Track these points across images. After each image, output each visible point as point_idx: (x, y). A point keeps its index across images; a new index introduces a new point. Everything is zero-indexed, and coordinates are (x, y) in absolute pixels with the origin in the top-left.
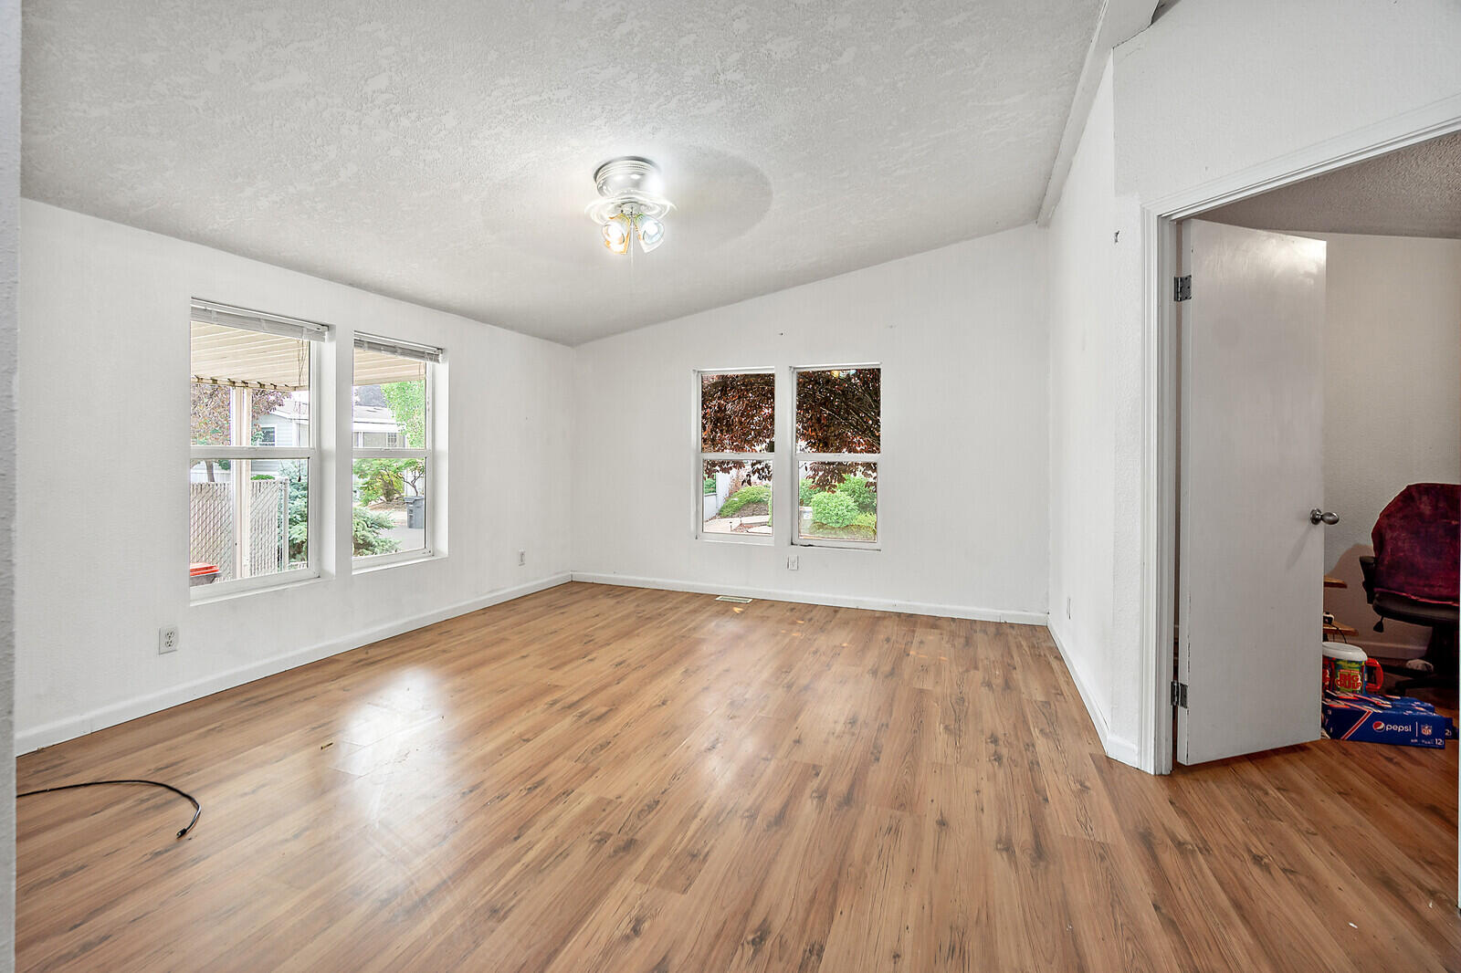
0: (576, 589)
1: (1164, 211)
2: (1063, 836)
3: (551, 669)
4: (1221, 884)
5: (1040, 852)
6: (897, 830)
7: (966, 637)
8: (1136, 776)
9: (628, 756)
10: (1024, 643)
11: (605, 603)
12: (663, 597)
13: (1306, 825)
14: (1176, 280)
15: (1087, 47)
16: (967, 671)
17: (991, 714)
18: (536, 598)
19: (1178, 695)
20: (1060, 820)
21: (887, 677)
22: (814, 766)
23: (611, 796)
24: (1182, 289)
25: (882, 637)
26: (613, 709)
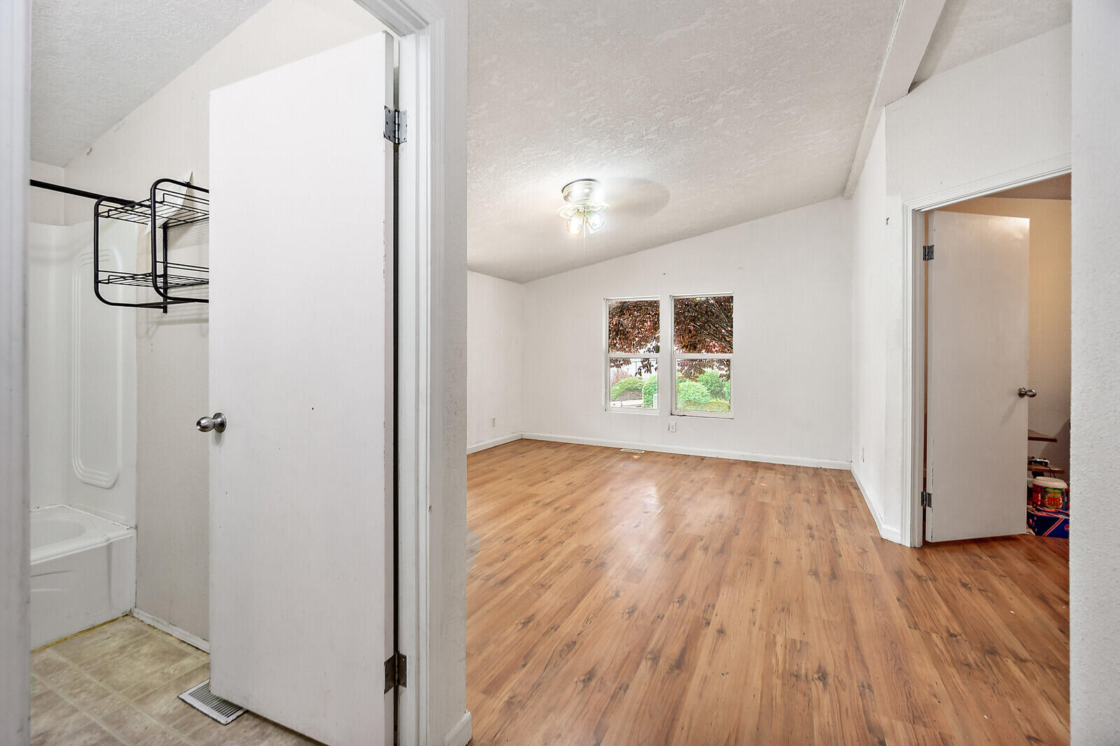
0: (525, 443)
1: (916, 207)
2: (848, 571)
3: (529, 486)
4: (939, 593)
5: (834, 576)
6: (751, 565)
7: (793, 476)
8: (899, 547)
9: (589, 528)
10: (833, 480)
11: (548, 452)
12: (584, 449)
13: (1001, 573)
14: (925, 248)
15: (869, 105)
16: (793, 494)
17: (808, 514)
18: (504, 447)
19: (926, 500)
20: (847, 563)
21: (740, 495)
22: (700, 536)
23: (585, 545)
24: (928, 253)
25: (735, 474)
26: (573, 506)
